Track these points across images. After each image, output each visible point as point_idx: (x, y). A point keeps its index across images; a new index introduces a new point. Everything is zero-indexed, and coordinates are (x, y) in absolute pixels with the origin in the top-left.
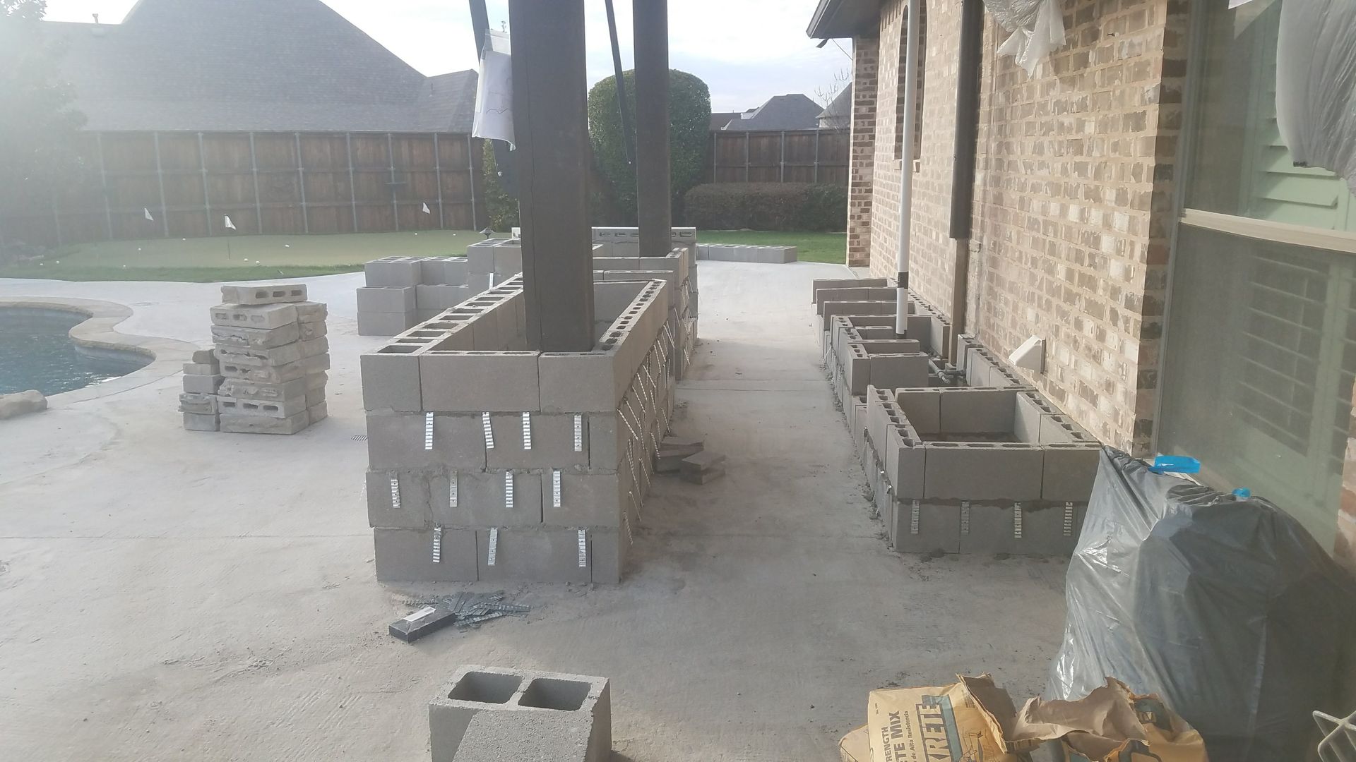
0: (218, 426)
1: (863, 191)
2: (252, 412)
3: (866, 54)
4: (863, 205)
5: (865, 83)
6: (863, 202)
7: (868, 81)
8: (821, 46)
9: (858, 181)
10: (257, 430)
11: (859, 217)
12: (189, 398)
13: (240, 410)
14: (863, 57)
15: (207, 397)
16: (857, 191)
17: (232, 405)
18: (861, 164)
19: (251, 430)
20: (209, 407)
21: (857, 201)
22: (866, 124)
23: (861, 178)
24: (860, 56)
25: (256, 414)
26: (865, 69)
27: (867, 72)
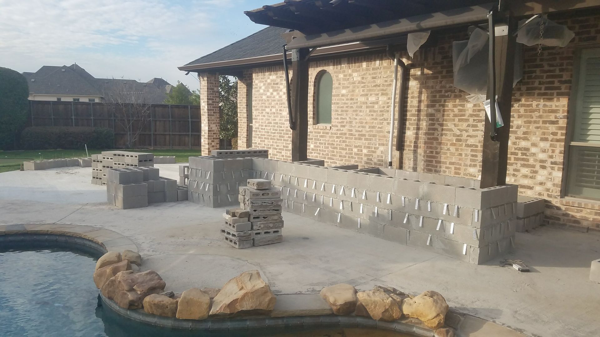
0: (254, 245)
1: (212, 133)
2: (268, 235)
3: (210, 80)
4: (212, 139)
5: (210, 92)
6: (212, 138)
7: (211, 91)
8: (187, 74)
9: (210, 129)
10: (270, 243)
11: (211, 144)
12: (242, 234)
13: (263, 235)
14: (209, 82)
15: (249, 232)
16: (210, 134)
17: (259, 233)
18: (211, 123)
19: (268, 243)
20: (250, 236)
21: (210, 137)
22: (212, 107)
23: (211, 128)
24: (208, 81)
25: (270, 236)
26: (210, 86)
27: (211, 87)
